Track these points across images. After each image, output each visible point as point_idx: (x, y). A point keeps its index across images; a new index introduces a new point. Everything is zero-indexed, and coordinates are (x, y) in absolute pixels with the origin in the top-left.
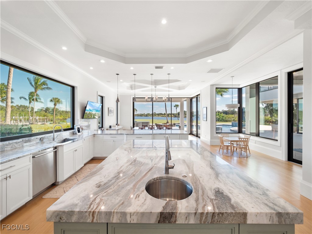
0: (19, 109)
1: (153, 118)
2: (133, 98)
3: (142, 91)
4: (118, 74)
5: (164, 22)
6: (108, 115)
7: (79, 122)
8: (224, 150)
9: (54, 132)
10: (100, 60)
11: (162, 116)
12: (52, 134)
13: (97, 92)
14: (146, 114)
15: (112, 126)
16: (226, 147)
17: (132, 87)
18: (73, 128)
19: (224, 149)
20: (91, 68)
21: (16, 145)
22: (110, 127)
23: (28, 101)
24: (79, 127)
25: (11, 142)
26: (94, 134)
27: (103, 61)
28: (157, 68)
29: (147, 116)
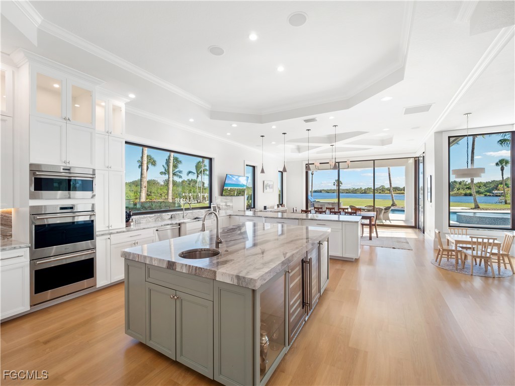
0: (189, 184)
1: (375, 197)
2: (306, 164)
3: (318, 153)
4: (262, 136)
5: (281, 69)
6: (263, 192)
7: (218, 200)
8: (442, 259)
9: (184, 210)
10: (231, 125)
11: (399, 193)
12: (182, 212)
13: (244, 161)
14: (363, 188)
15: (267, 207)
16: (446, 253)
17: (299, 149)
18: (210, 207)
19: (443, 256)
20: (229, 134)
21: (150, 219)
22: (265, 208)
23: (196, 175)
24: (216, 205)
25: (145, 216)
26: (230, 215)
27: (234, 125)
28: (306, 121)
29: (365, 193)
